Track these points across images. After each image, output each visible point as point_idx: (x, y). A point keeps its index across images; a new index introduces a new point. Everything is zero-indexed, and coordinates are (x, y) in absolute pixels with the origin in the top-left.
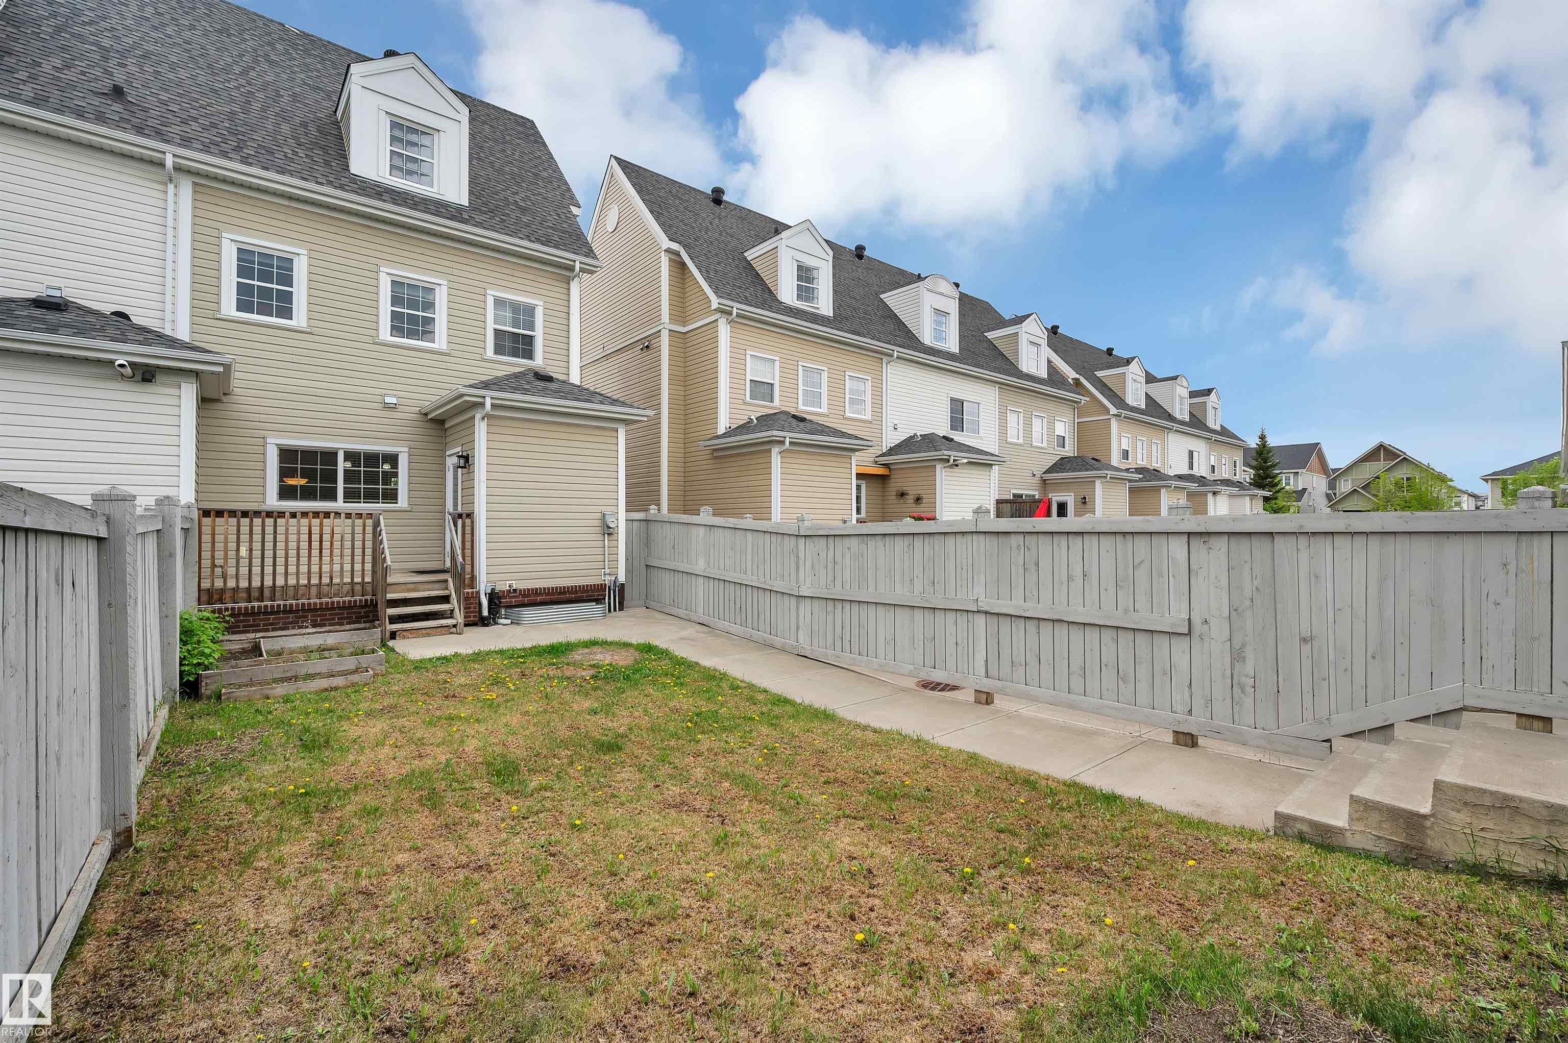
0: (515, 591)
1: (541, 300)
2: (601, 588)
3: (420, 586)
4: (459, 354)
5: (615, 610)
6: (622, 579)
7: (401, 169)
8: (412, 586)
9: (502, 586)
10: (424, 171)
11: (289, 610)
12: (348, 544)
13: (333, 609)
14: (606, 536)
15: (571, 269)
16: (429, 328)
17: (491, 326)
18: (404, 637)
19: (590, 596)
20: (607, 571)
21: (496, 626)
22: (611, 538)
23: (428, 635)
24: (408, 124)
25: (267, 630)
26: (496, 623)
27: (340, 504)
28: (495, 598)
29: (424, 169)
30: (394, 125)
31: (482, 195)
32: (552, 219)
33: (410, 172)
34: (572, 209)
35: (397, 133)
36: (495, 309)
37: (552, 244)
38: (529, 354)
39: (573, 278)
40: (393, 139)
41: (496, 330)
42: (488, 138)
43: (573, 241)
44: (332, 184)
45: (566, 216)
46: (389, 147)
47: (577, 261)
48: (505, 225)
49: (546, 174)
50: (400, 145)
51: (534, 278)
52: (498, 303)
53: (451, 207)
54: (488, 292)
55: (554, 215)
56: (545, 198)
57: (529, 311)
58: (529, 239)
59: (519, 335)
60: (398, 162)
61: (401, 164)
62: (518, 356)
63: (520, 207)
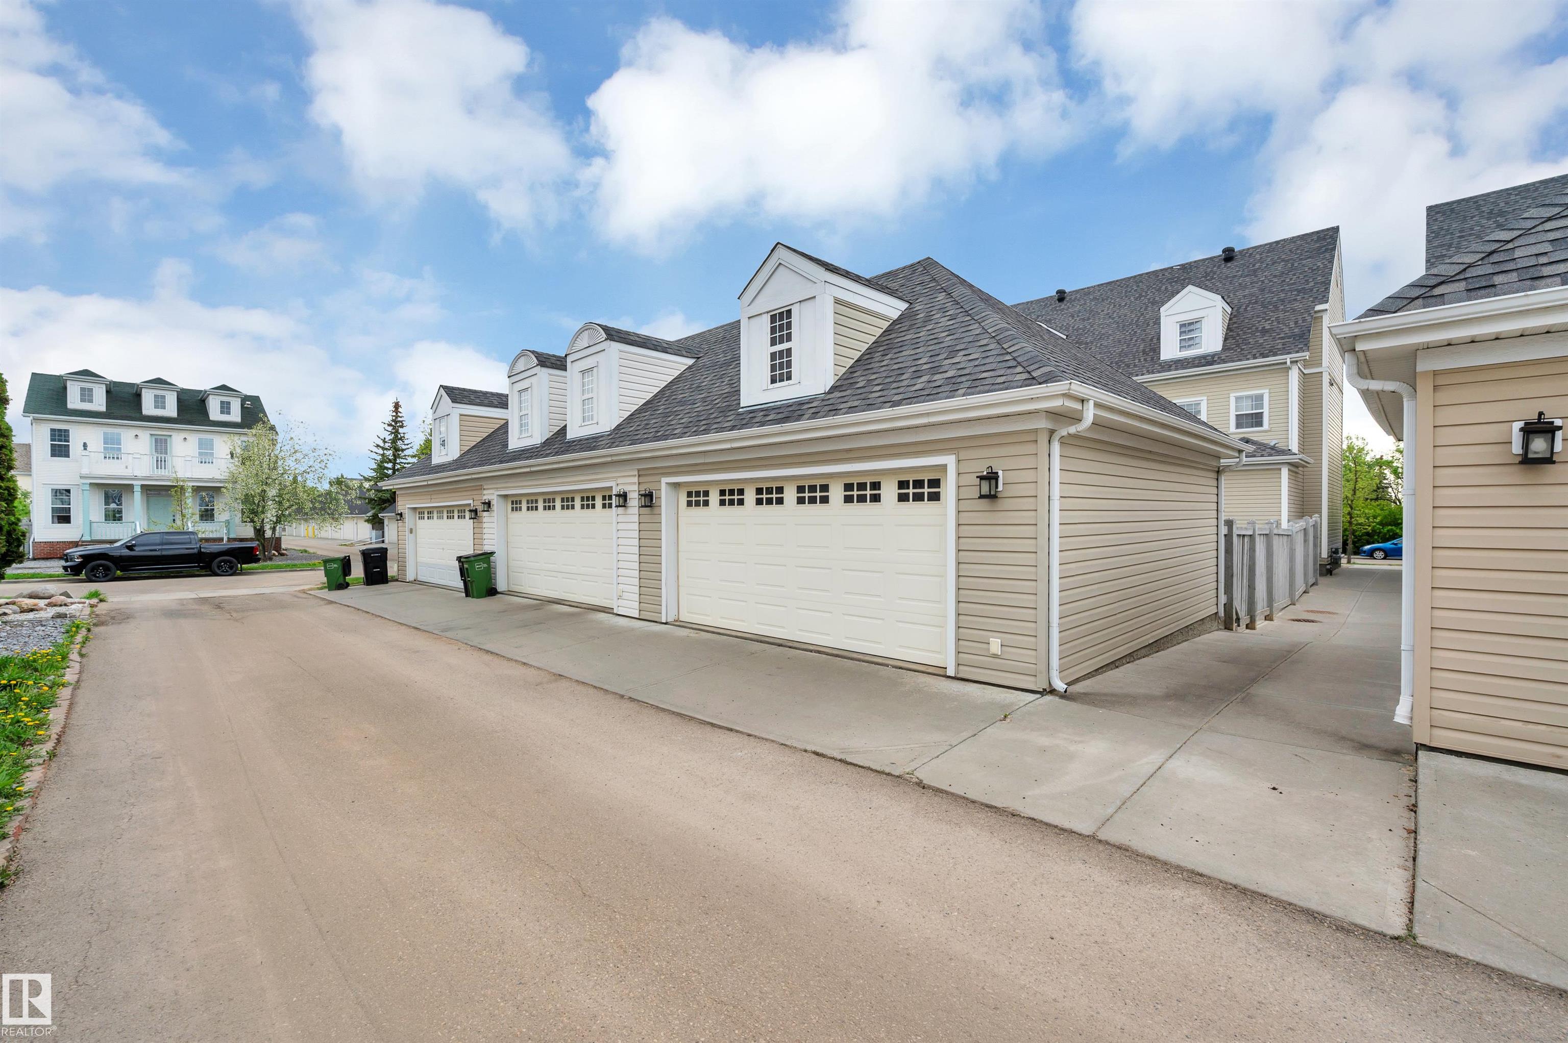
1: (1266, 389)
15: (1286, 363)
17: (1233, 413)
24: (1186, 322)
29: (1197, 341)
30: (1182, 326)
31: (1238, 335)
32: (1286, 330)
33: (1189, 346)
34: (1318, 308)
35: (1183, 329)
36: (1236, 403)
37: (1272, 353)
38: (1260, 424)
39: (1290, 368)
40: (1181, 333)
41: (1236, 415)
42: (1275, 276)
43: (1294, 341)
44: (1149, 372)
45: (1304, 320)
46: (1179, 338)
47: (1288, 358)
48: (1242, 352)
49: (1312, 284)
50: (1185, 334)
51: (1262, 377)
52: (1238, 399)
53: (1208, 356)
54: (1231, 395)
55: (1292, 325)
56: (1294, 310)
57: (1260, 398)
58: (1255, 357)
59: (1252, 414)
60: (1184, 344)
61: (1185, 344)
62: (1253, 427)
63: (1264, 331)
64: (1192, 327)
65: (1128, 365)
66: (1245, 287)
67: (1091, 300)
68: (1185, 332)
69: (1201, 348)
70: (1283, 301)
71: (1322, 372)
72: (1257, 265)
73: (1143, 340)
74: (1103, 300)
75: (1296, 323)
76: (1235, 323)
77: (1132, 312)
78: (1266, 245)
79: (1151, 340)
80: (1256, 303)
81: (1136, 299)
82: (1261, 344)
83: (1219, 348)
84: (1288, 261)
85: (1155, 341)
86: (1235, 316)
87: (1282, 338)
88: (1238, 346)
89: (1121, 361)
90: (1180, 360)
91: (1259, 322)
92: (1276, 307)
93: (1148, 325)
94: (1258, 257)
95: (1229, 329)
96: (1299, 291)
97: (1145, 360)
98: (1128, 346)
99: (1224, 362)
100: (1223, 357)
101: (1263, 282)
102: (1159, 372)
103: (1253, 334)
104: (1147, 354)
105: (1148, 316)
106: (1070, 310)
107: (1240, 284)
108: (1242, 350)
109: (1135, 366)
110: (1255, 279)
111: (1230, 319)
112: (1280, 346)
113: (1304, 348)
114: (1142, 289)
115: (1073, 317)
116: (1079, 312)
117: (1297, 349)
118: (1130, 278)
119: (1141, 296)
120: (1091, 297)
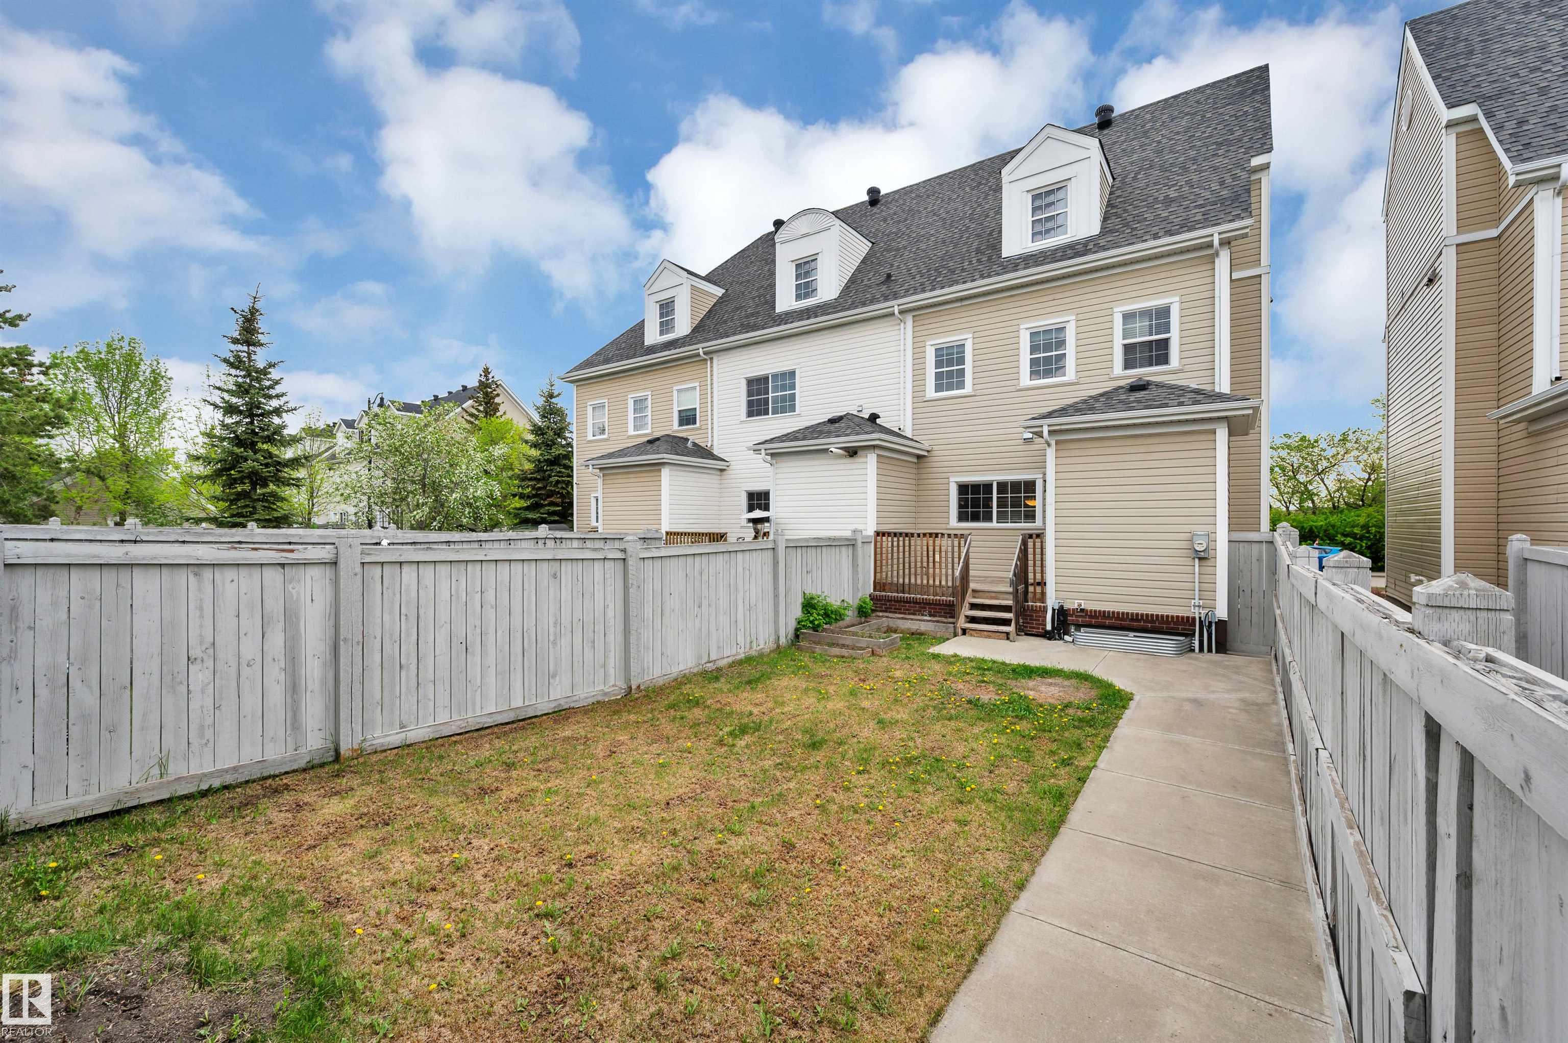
0: (1082, 610)
1: (1175, 295)
2: (1190, 621)
3: (999, 595)
4: (1088, 380)
5: (1210, 650)
6: (1222, 612)
7: (1040, 233)
8: (993, 595)
9: (1071, 604)
10: (1059, 223)
11: (916, 602)
12: (950, 555)
13: (940, 605)
14: (1197, 560)
15: (1210, 245)
16: (1061, 364)
17: (1119, 342)
18: (971, 635)
19: (1172, 628)
20: (1197, 602)
21: (1061, 642)
22: (1204, 563)
23: (989, 637)
24: (1043, 190)
25: (905, 614)
26: (1061, 639)
27: (994, 524)
28: (1062, 614)
29: (1060, 221)
30: (1035, 198)
31: (1125, 211)
32: (1207, 194)
33: (1048, 231)
34: (1256, 161)
35: (1038, 203)
36: (1124, 325)
37: (1186, 229)
38: (1164, 359)
39: (1217, 254)
40: (1035, 210)
41: (1125, 345)
42: (1178, 133)
43: (1223, 208)
44: (982, 277)
45: (1235, 178)
46: (1030, 219)
47: (1215, 234)
48: (1134, 233)
49: (1240, 132)
50: (1040, 212)
51: (1168, 274)
52: (1128, 317)
53: (1079, 244)
54: (1115, 310)
55: (1215, 186)
56: (1215, 169)
57: (1164, 313)
58: (1156, 237)
59: (1151, 342)
60: (1038, 228)
61: (1041, 228)
62: (1151, 365)
63: (1168, 201)
64: (1051, 198)
65: (953, 272)
66: (1133, 151)
67: (913, 199)
68: (1040, 208)
69: (1066, 233)
70: (1194, 160)
71: (1260, 276)
72: (1148, 126)
73: (978, 236)
74: (928, 196)
75: (1222, 183)
76: (1119, 197)
77: (965, 204)
78: (1159, 102)
79: (990, 234)
80: (1151, 167)
81: (973, 189)
82: (1166, 219)
83: (1095, 229)
84: (1195, 113)
85: (995, 235)
86: (1118, 188)
87: (1201, 206)
88: (1127, 225)
89: (942, 267)
90: (1032, 255)
91: (1160, 189)
92: (1185, 169)
93: (987, 216)
94: (1148, 116)
95: (1110, 205)
96: (1219, 145)
97: (979, 261)
98: (955, 246)
99: (1105, 249)
100: (1102, 242)
101: (1159, 142)
102: (998, 274)
103: (1150, 206)
104: (983, 253)
105: (987, 206)
106: (884, 214)
107: (1124, 150)
108: (1133, 229)
109: (963, 270)
110: (1147, 141)
111: (1111, 193)
112: (1199, 217)
113: (1242, 215)
114: (982, 177)
115: (885, 220)
116: (895, 214)
117: (1231, 218)
118: (965, 168)
119: (980, 184)
120: (913, 195)
